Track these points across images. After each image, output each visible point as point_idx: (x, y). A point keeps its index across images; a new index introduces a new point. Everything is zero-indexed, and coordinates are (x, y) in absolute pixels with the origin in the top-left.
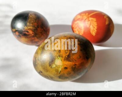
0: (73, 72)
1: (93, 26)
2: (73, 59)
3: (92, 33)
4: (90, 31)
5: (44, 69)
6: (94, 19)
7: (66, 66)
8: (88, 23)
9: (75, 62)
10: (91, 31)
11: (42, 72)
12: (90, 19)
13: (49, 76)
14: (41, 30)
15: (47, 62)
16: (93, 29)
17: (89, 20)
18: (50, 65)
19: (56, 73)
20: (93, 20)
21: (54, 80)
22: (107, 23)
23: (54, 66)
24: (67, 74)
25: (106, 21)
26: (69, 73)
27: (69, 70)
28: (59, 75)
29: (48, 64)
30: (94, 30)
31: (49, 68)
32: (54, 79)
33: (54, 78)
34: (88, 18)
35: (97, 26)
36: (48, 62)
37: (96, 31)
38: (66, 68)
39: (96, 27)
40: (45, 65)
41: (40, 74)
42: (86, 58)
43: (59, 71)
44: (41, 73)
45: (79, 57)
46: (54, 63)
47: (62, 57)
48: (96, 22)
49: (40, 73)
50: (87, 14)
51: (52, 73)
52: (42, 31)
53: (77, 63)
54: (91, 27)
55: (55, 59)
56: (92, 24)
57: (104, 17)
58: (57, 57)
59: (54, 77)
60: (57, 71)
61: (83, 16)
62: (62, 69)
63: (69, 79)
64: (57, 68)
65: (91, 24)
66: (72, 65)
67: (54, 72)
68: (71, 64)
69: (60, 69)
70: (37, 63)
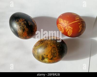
1: (70, 32)
3: (68, 35)
6: (72, 28)
12: (69, 27)
22: (80, 31)
29: (41, 59)
37: (71, 35)
40: (39, 59)
46: (44, 60)
47: (48, 58)
48: (72, 30)
58: (46, 58)
65: (68, 30)
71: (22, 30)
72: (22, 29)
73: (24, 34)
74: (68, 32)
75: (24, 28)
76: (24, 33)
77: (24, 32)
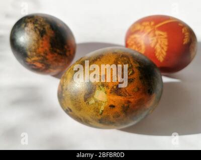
0: (124, 114)
1: (160, 45)
2: (126, 91)
3: (158, 57)
4: (155, 54)
5: (75, 105)
6: (164, 34)
7: (112, 103)
8: (152, 40)
9: (129, 97)
10: (157, 54)
11: (71, 110)
12: (158, 32)
13: (82, 118)
14: (53, 57)
15: (81, 94)
16: (161, 51)
17: (155, 35)
18: (86, 100)
19: (95, 113)
20: (161, 35)
21: (91, 126)
22: (186, 41)
23: (92, 101)
24: (114, 117)
25: (184, 38)
26: (117, 116)
27: (117, 109)
28: (99, 117)
29: (83, 97)
30: (162, 53)
31: (84, 104)
32: (90, 123)
33: (92, 122)
34: (154, 30)
35: (168, 46)
36: (83, 95)
37: (165, 53)
38: (112, 106)
39: (165, 48)
40: (78, 98)
41: (68, 114)
42: (148, 93)
43: (101, 111)
44: (70, 112)
45: (136, 90)
46: (93, 97)
47: (107, 87)
48: (166, 40)
49: (68, 111)
50: (152, 23)
51: (88, 114)
52: (56, 57)
53: (132, 100)
54: (158, 46)
55: (95, 90)
56: (159, 41)
57: (182, 31)
58: (99, 86)
59: (91, 120)
60: (97, 110)
61: (145, 26)
62: (105, 108)
63: (116, 126)
64: (97, 105)
65: (157, 42)
66: (123, 102)
67: (92, 111)
68: (121, 100)
69: (102, 108)
70: (64, 95)
71: (38, 32)
72: (39, 30)
73: (42, 43)
74: (155, 46)
75: (44, 28)
76: (41, 41)
77: (42, 36)
